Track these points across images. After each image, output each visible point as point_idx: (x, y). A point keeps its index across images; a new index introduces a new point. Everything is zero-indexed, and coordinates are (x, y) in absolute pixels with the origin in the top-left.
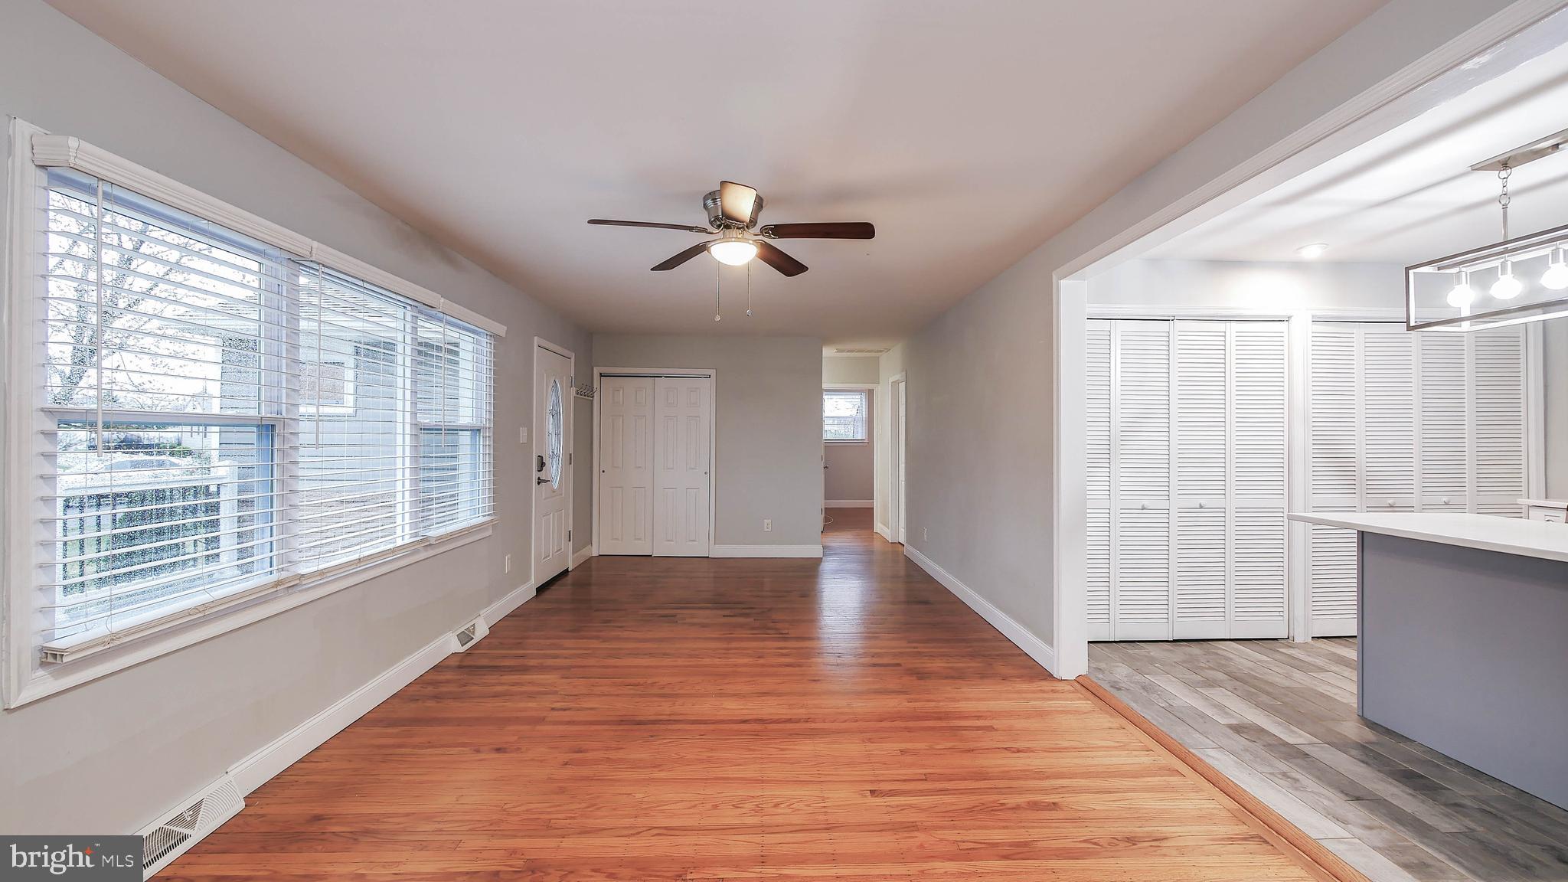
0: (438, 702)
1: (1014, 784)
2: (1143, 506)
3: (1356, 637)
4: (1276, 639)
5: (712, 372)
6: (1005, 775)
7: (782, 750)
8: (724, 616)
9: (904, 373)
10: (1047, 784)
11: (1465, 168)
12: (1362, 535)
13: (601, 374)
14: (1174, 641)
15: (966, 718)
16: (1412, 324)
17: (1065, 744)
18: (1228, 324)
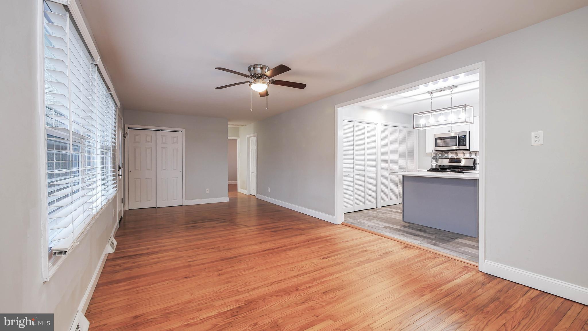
0: (131, 270)
1: (352, 248)
2: (348, 174)
3: (402, 203)
4: (374, 208)
5: (183, 130)
6: (349, 247)
7: (286, 255)
8: (217, 223)
9: (256, 134)
10: (359, 247)
11: (425, 92)
12: (403, 176)
13: (128, 128)
14: (355, 212)
15: (326, 237)
16: (414, 127)
17: (355, 238)
18: (365, 124)
